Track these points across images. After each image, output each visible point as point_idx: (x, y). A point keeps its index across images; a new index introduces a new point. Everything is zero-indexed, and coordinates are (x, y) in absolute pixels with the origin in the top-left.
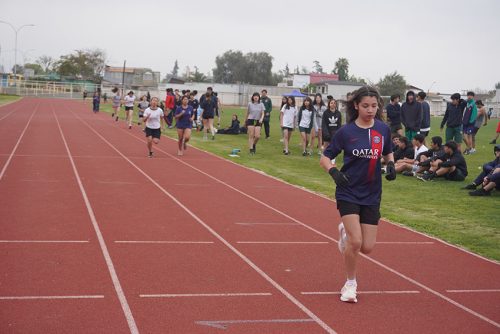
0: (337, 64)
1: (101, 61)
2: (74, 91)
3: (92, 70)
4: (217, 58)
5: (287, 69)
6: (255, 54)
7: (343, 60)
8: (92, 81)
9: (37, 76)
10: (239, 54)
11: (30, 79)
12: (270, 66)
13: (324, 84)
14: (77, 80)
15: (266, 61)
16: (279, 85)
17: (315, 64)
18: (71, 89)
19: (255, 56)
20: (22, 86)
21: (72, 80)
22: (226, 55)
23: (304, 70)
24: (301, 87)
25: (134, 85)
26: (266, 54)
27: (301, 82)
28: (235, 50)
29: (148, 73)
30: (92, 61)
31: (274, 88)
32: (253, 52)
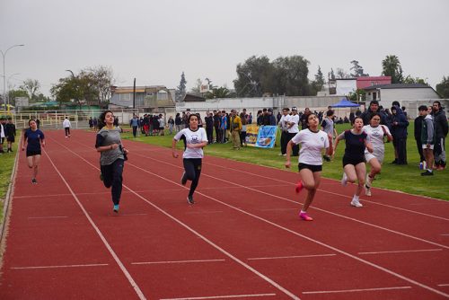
0: (385, 63)
1: (107, 81)
2: (80, 119)
3: (96, 93)
4: (238, 67)
5: (320, 73)
6: (287, 59)
7: (392, 58)
8: (97, 106)
9: (32, 105)
10: (265, 60)
11: (24, 109)
12: (306, 71)
13: (374, 89)
14: (81, 106)
15: (300, 66)
16: (319, 94)
17: (353, 65)
18: (76, 116)
19: (287, 61)
20: (18, 118)
21: (74, 106)
22: (249, 62)
23: (340, 73)
24: (347, 94)
25: (147, 106)
26: (300, 58)
27: (347, 88)
28: (259, 56)
29: (162, 91)
30: (96, 83)
31: (315, 99)
32: (284, 57)
